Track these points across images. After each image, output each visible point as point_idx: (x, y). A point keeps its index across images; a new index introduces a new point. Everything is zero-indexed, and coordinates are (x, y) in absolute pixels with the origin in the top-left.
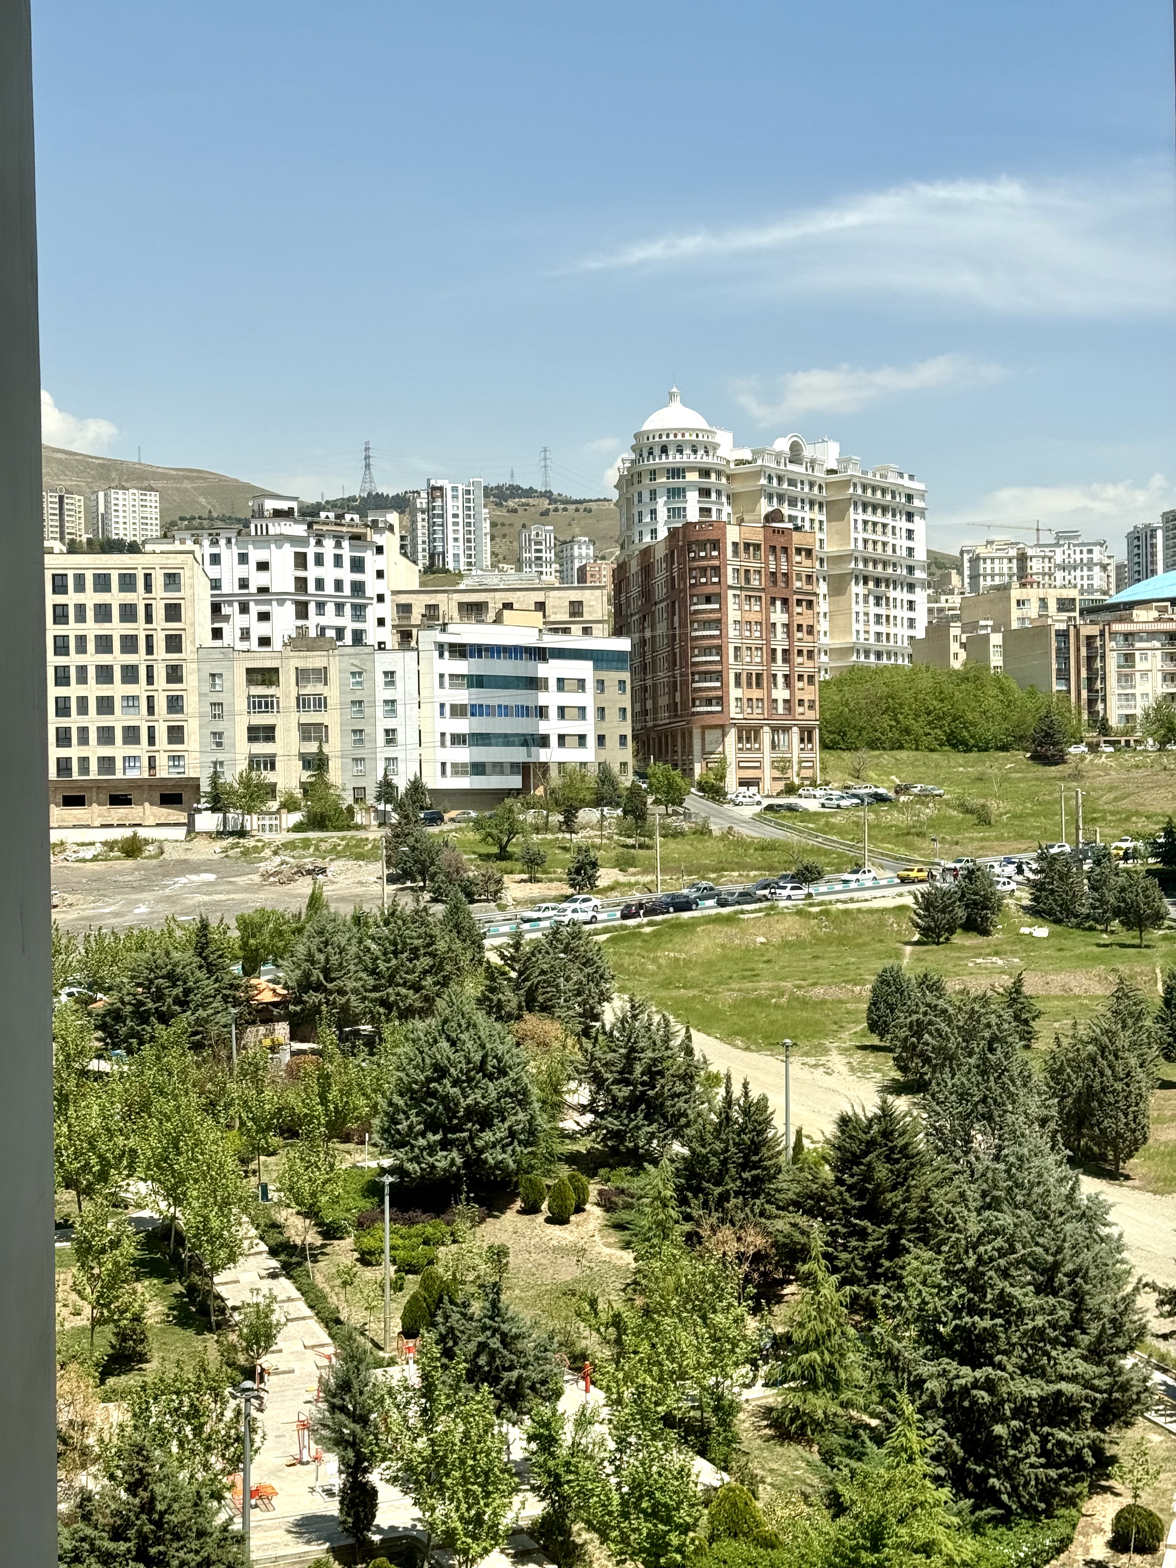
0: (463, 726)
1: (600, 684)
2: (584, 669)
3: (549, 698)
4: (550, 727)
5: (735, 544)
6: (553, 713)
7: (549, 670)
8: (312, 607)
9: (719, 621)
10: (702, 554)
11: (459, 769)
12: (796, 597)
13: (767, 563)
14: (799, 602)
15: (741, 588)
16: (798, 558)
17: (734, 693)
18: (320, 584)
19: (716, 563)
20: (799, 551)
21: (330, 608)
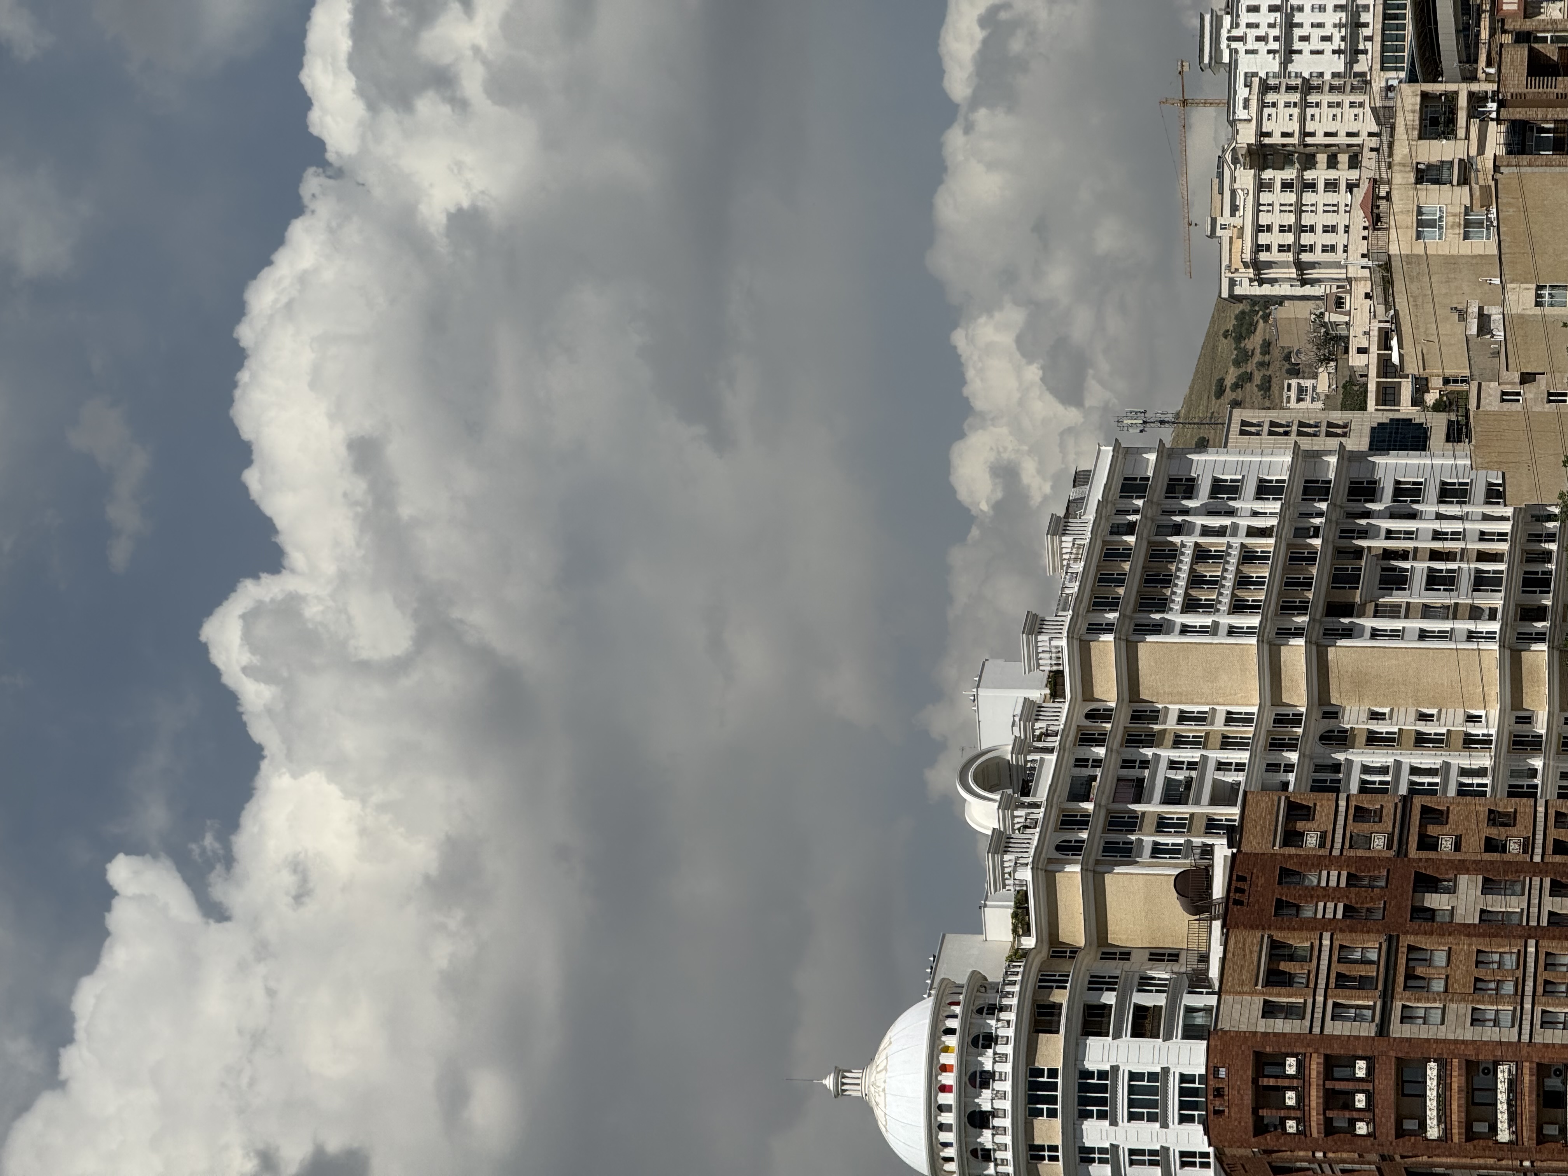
5: (1270, 1010)
9: (1471, 1067)
10: (1291, 1099)
12: (1413, 852)
13: (1323, 925)
15: (1387, 997)
16: (1312, 840)
19: (1315, 1067)
20: (1292, 837)
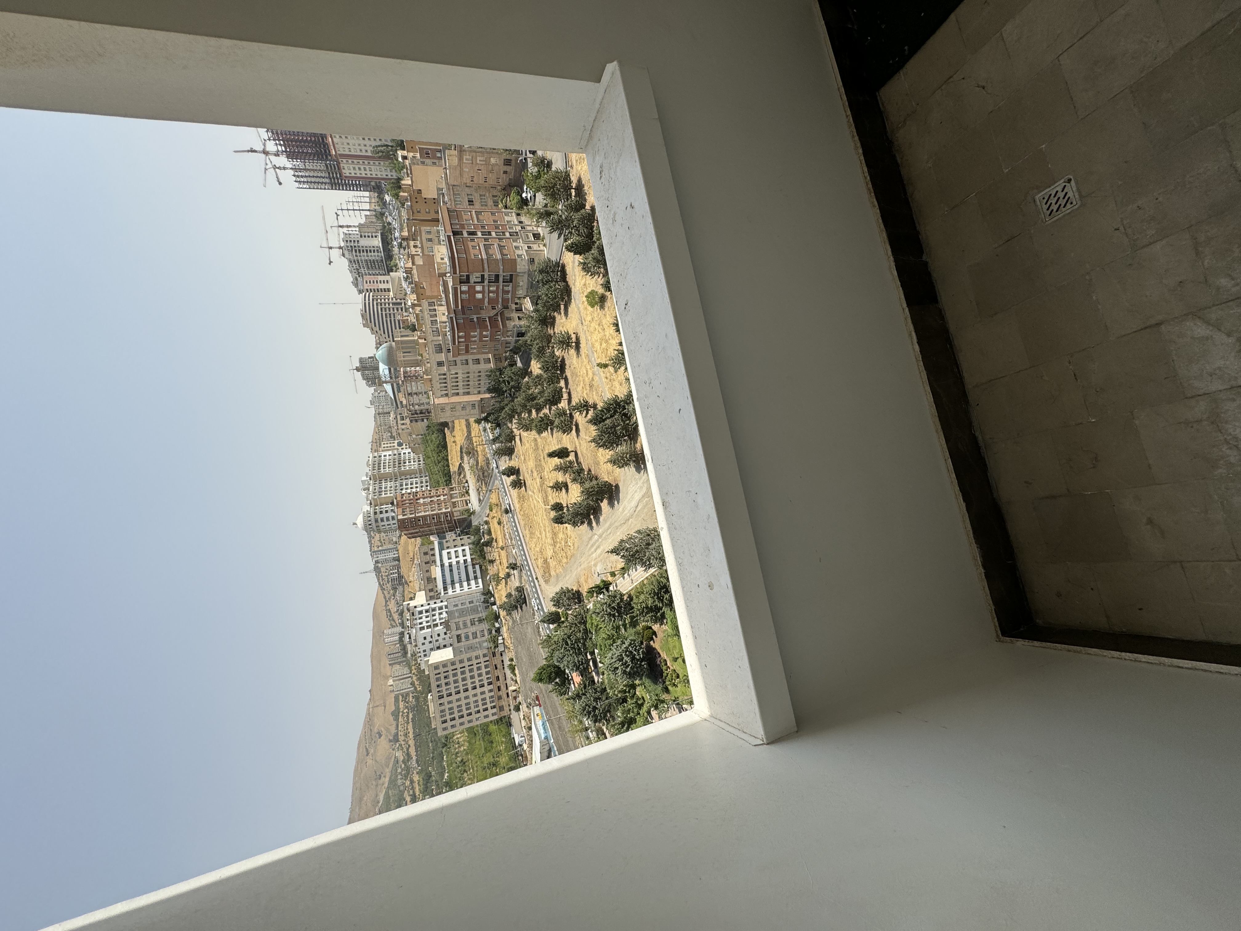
0: (465, 584)
1: (448, 548)
3: (454, 561)
4: (461, 559)
6: (458, 559)
7: (446, 562)
8: (435, 623)
11: (477, 583)
14: (416, 496)
15: (415, 512)
16: (404, 498)
17: (444, 510)
18: (427, 622)
21: (434, 618)
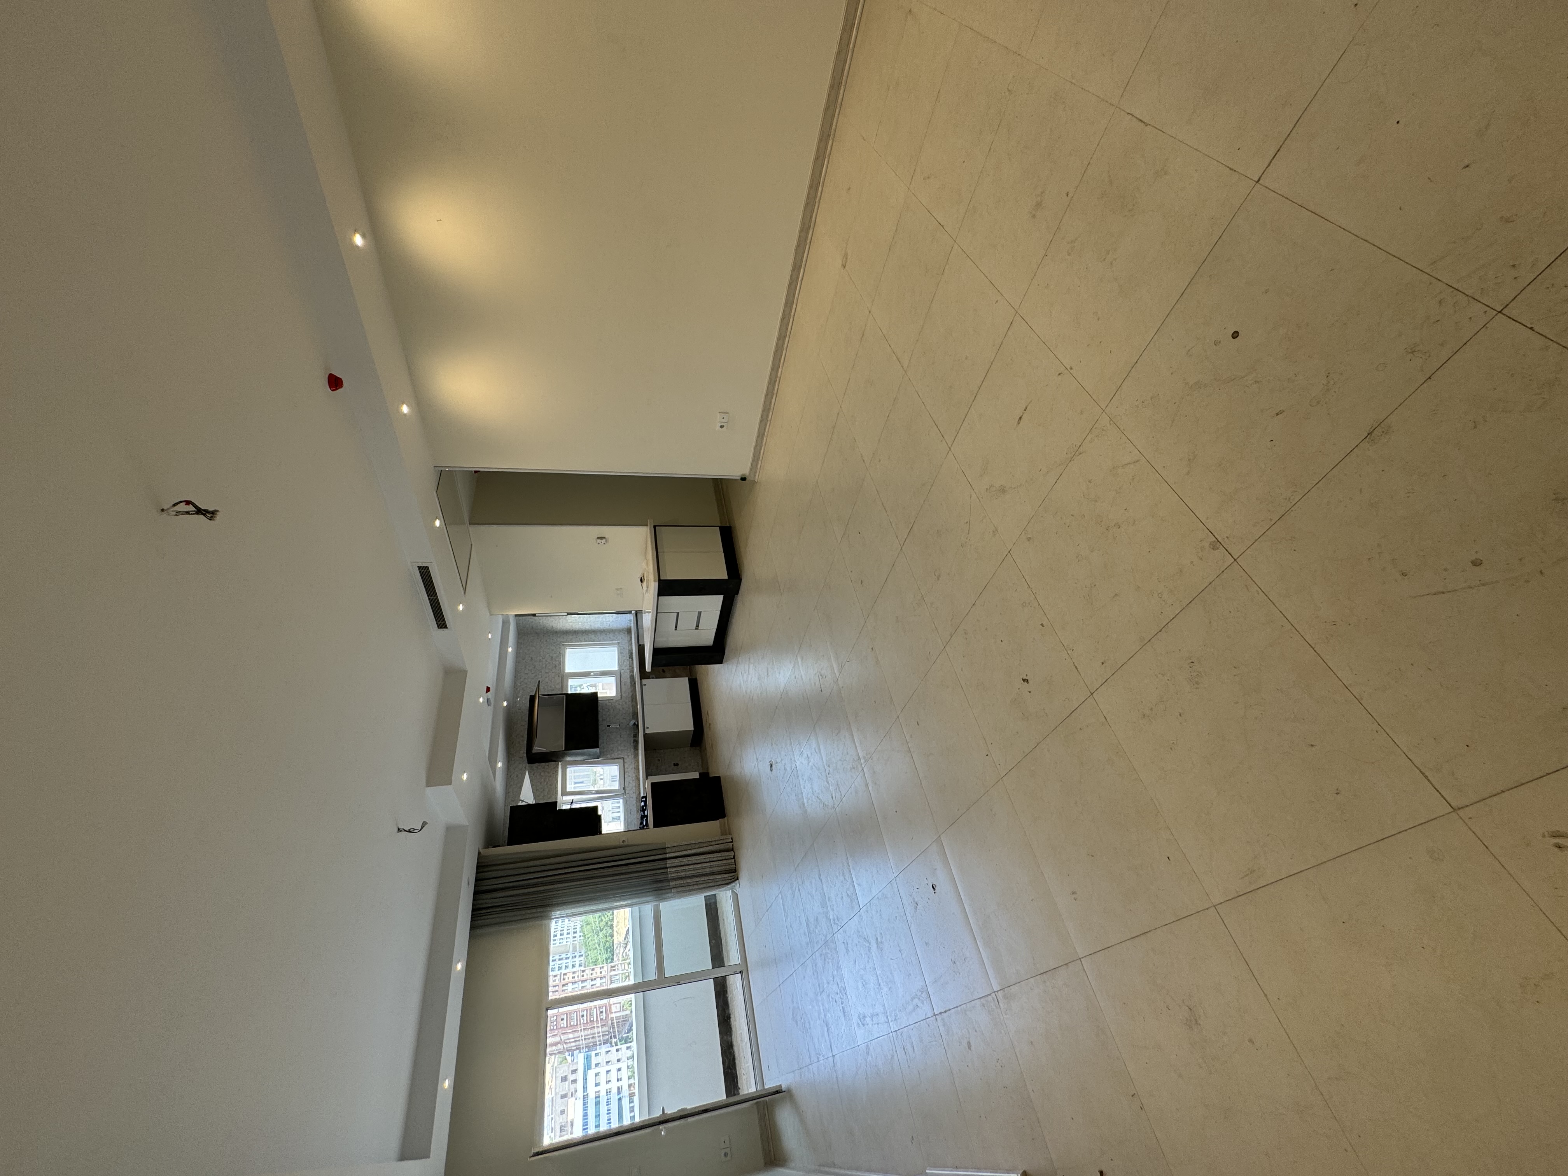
1: (597, 1065)
2: (591, 1074)
3: (603, 1087)
6: (609, 1084)
14: (564, 979)
